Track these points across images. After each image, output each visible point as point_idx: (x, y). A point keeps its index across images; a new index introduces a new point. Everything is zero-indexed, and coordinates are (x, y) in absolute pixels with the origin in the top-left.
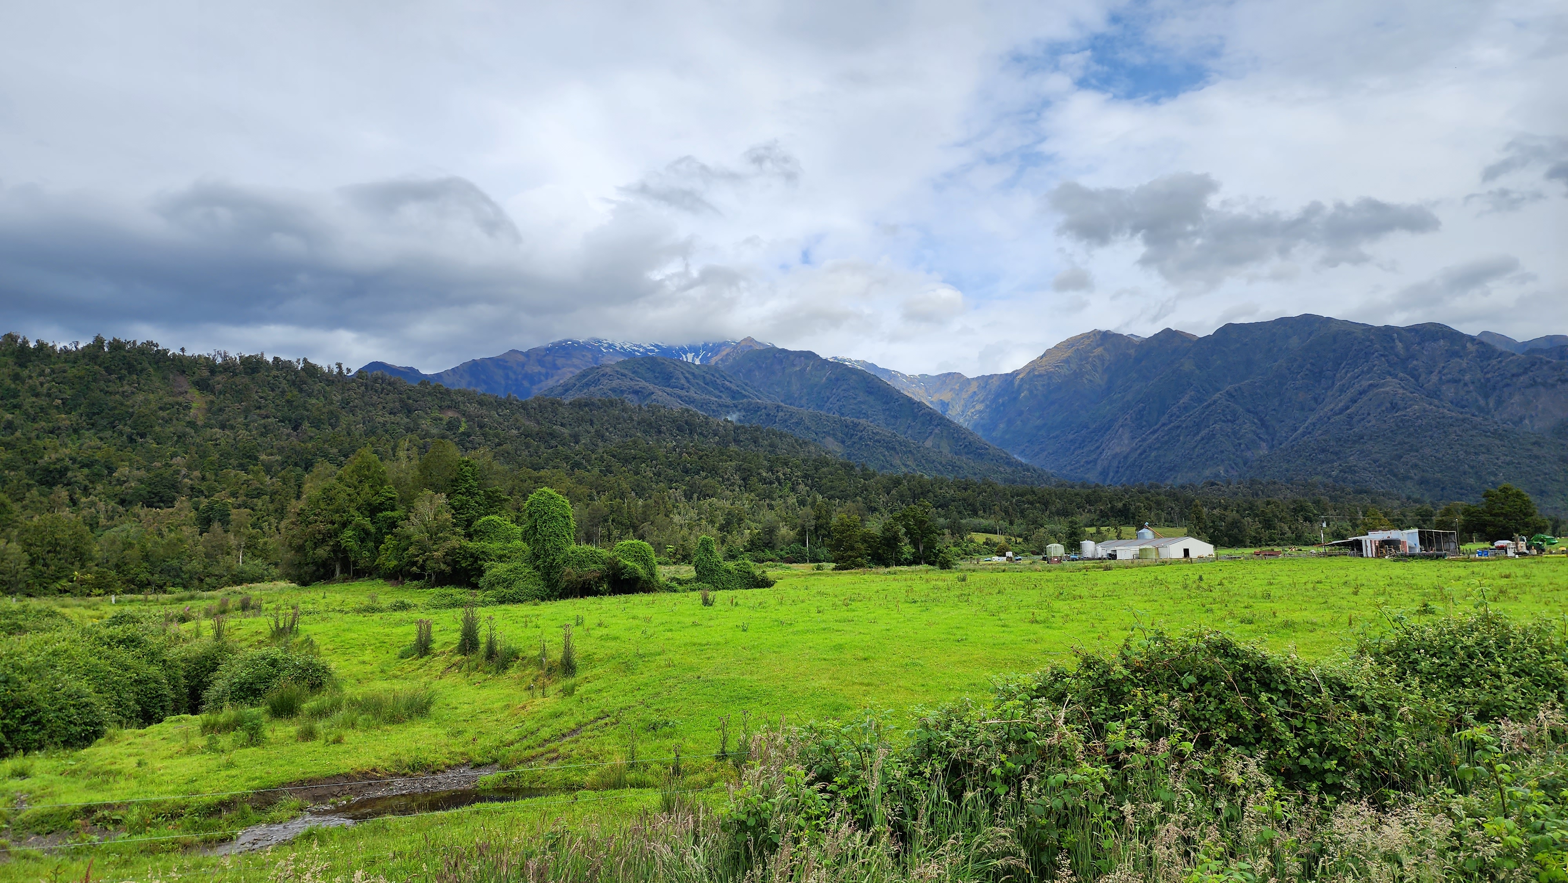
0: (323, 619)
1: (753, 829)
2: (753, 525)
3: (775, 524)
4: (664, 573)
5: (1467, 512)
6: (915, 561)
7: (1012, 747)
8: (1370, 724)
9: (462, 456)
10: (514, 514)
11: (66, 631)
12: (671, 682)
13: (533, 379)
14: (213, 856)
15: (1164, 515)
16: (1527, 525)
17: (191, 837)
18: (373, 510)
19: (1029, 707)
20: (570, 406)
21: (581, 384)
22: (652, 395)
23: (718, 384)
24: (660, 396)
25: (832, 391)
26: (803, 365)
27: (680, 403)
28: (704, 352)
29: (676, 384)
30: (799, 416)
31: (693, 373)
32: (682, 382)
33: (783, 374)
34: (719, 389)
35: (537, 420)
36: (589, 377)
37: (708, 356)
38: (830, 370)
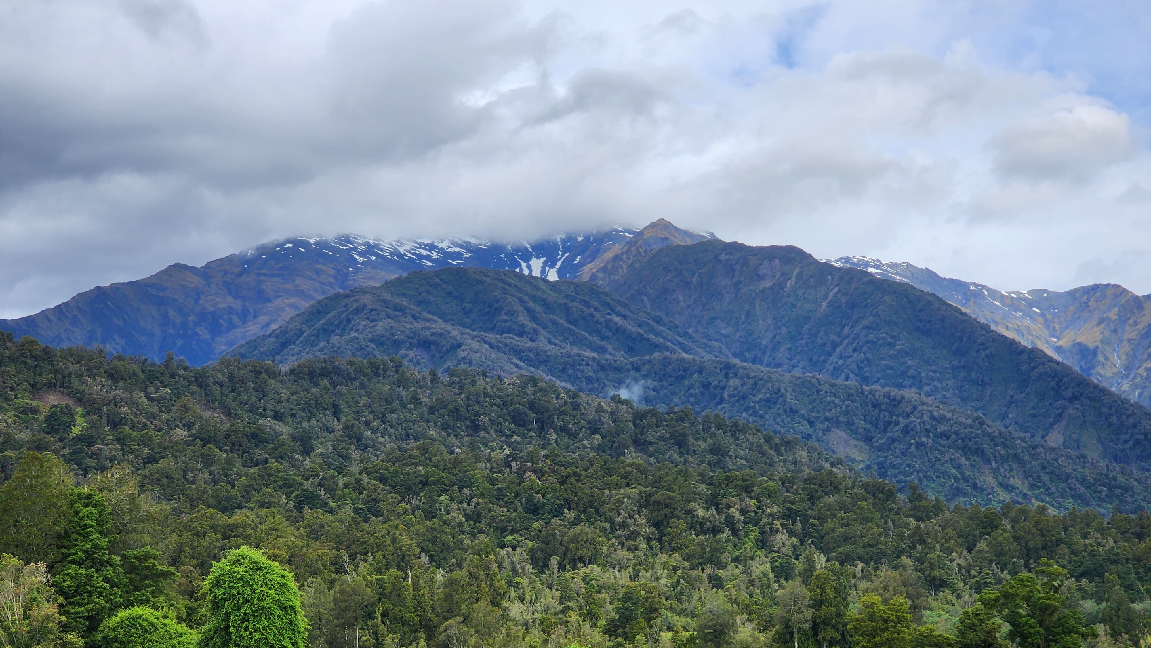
3: (727, 617)
9: (77, 485)
13: (216, 324)
20: (292, 377)
21: (314, 330)
22: (459, 350)
23: (597, 322)
24: (476, 350)
25: (842, 330)
26: (778, 276)
27: (517, 366)
28: (566, 255)
29: (508, 324)
30: (773, 385)
31: (544, 300)
32: (521, 321)
33: (736, 297)
34: (600, 332)
35: (226, 407)
36: (330, 315)
37: (576, 262)
38: (836, 286)
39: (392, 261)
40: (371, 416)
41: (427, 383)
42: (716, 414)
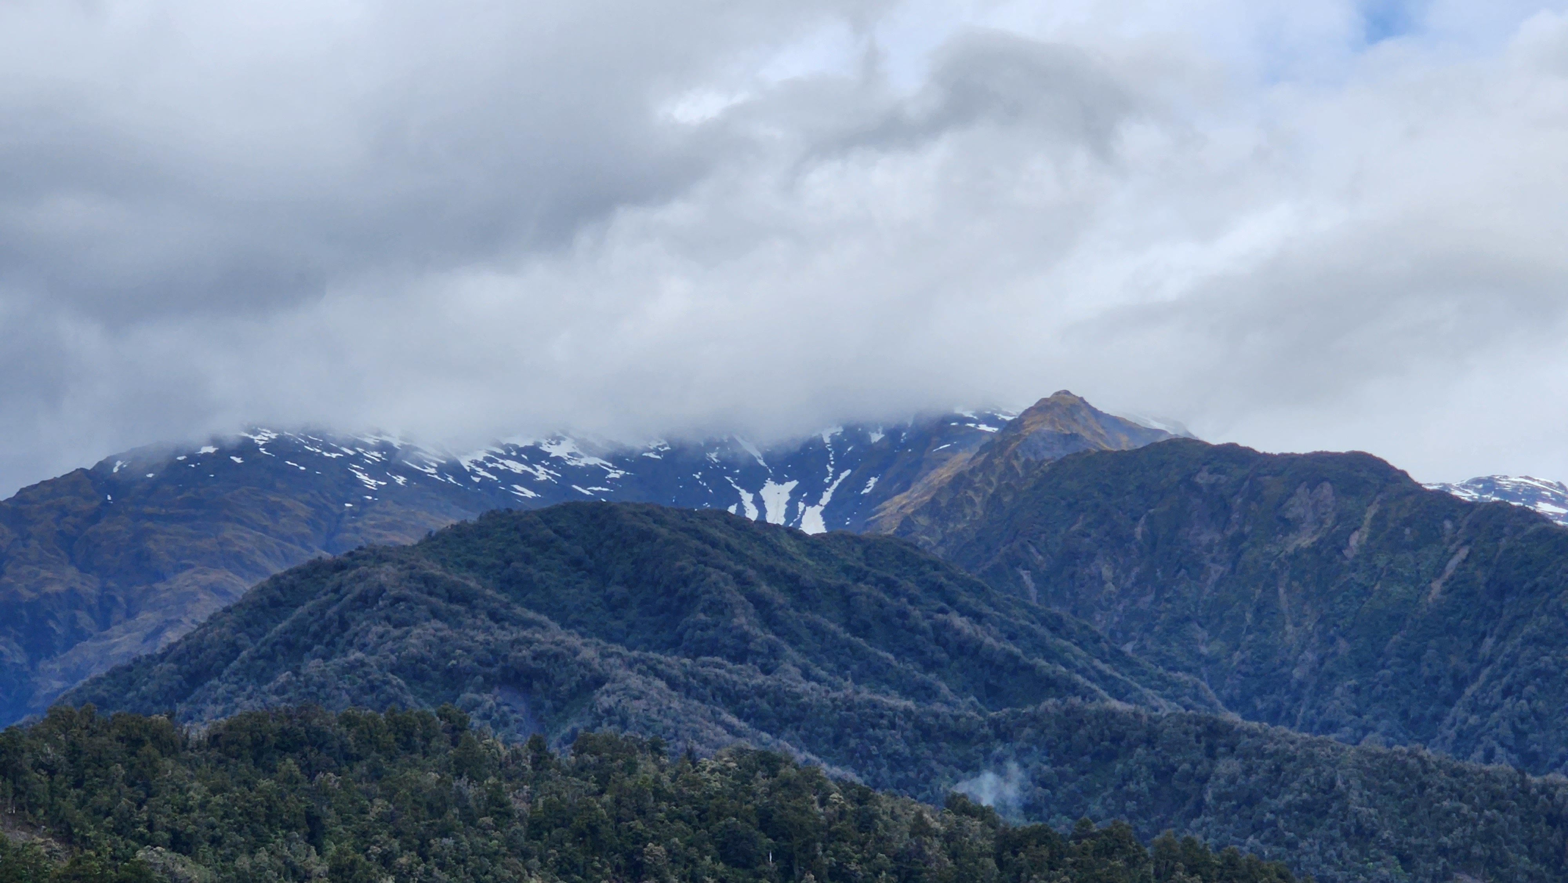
13: (39, 628)
20: (214, 753)
21: (263, 644)
22: (597, 693)
23: (913, 630)
24: (636, 693)
25: (1477, 644)
26: (1329, 523)
27: (730, 729)
28: (843, 475)
29: (711, 633)
30: (1318, 774)
31: (794, 579)
32: (741, 626)
33: (1233, 571)
34: (922, 653)
35: (61, 821)
36: (299, 611)
37: (866, 491)
38: (1462, 545)
39: (445, 488)
40: (396, 844)
41: (525, 768)
42: (1187, 839)
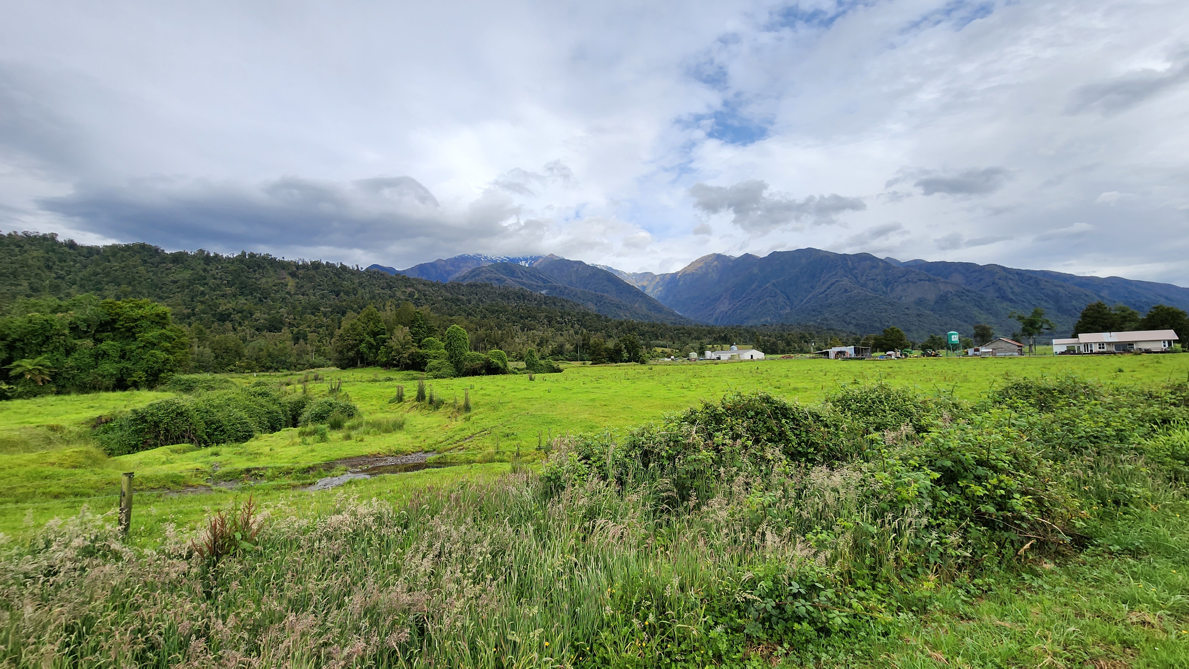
0: (353, 385)
1: (554, 480)
2: (553, 343)
3: (564, 343)
4: (511, 365)
5: (875, 339)
6: (629, 360)
7: (672, 444)
8: (829, 432)
9: (416, 309)
10: (440, 337)
11: (234, 389)
12: (515, 415)
13: (449, 273)
14: (307, 491)
15: (742, 339)
16: (901, 345)
17: (296, 482)
18: (374, 334)
19: (680, 426)
20: (466, 286)
21: (472, 276)
22: (505, 281)
23: (537, 276)
24: (509, 282)
25: (591, 280)
27: (518, 285)
28: (530, 261)
30: (575, 292)
31: (525, 271)
32: (519, 275)
33: (568, 272)
34: (537, 279)
35: (451, 293)
36: (476, 272)
40: (485, 296)
41: (498, 289)
42: (563, 298)
